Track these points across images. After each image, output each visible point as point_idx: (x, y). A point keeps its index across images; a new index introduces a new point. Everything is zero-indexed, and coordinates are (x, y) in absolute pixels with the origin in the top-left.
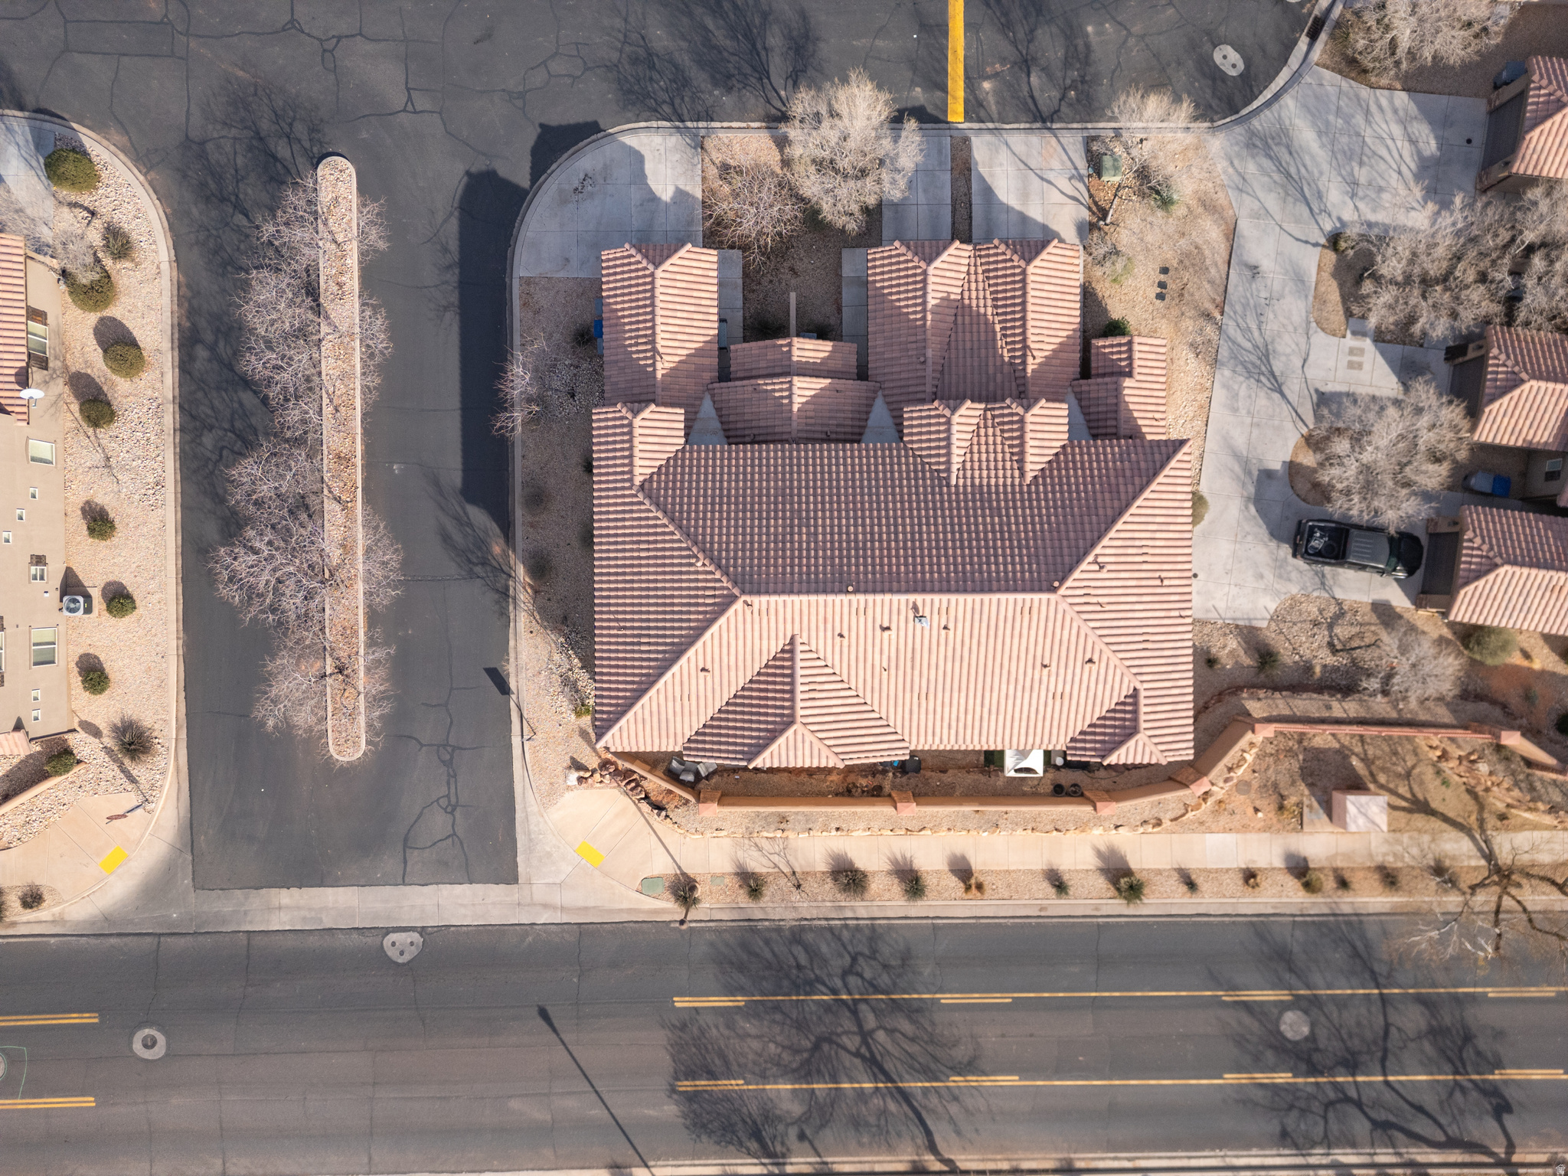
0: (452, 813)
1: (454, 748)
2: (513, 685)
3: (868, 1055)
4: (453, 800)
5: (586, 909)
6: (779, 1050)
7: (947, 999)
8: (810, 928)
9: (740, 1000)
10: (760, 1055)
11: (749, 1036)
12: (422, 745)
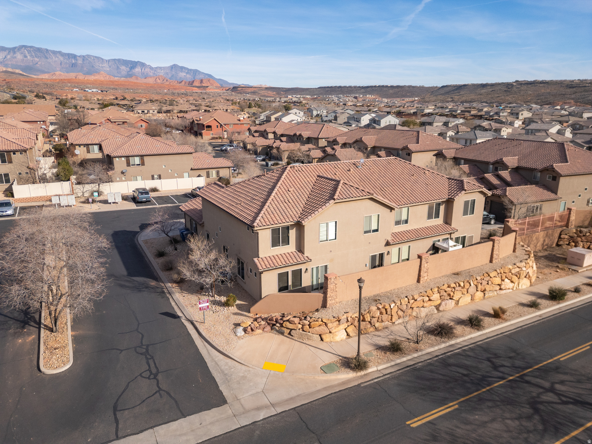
0: (155, 378)
1: (148, 346)
2: (180, 314)
3: (571, 400)
4: (154, 371)
5: (292, 399)
6: (517, 422)
7: (563, 357)
8: (449, 357)
9: (452, 406)
10: (510, 431)
11: (486, 422)
12: (122, 351)
